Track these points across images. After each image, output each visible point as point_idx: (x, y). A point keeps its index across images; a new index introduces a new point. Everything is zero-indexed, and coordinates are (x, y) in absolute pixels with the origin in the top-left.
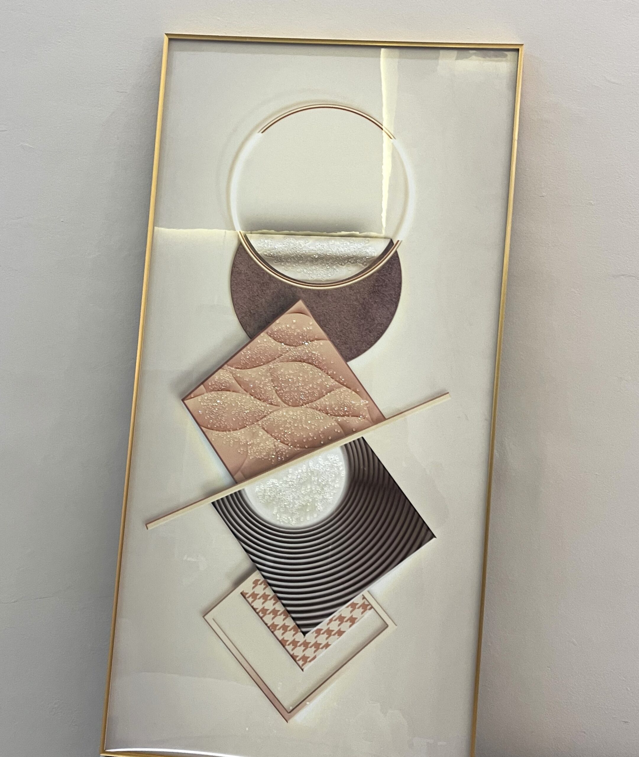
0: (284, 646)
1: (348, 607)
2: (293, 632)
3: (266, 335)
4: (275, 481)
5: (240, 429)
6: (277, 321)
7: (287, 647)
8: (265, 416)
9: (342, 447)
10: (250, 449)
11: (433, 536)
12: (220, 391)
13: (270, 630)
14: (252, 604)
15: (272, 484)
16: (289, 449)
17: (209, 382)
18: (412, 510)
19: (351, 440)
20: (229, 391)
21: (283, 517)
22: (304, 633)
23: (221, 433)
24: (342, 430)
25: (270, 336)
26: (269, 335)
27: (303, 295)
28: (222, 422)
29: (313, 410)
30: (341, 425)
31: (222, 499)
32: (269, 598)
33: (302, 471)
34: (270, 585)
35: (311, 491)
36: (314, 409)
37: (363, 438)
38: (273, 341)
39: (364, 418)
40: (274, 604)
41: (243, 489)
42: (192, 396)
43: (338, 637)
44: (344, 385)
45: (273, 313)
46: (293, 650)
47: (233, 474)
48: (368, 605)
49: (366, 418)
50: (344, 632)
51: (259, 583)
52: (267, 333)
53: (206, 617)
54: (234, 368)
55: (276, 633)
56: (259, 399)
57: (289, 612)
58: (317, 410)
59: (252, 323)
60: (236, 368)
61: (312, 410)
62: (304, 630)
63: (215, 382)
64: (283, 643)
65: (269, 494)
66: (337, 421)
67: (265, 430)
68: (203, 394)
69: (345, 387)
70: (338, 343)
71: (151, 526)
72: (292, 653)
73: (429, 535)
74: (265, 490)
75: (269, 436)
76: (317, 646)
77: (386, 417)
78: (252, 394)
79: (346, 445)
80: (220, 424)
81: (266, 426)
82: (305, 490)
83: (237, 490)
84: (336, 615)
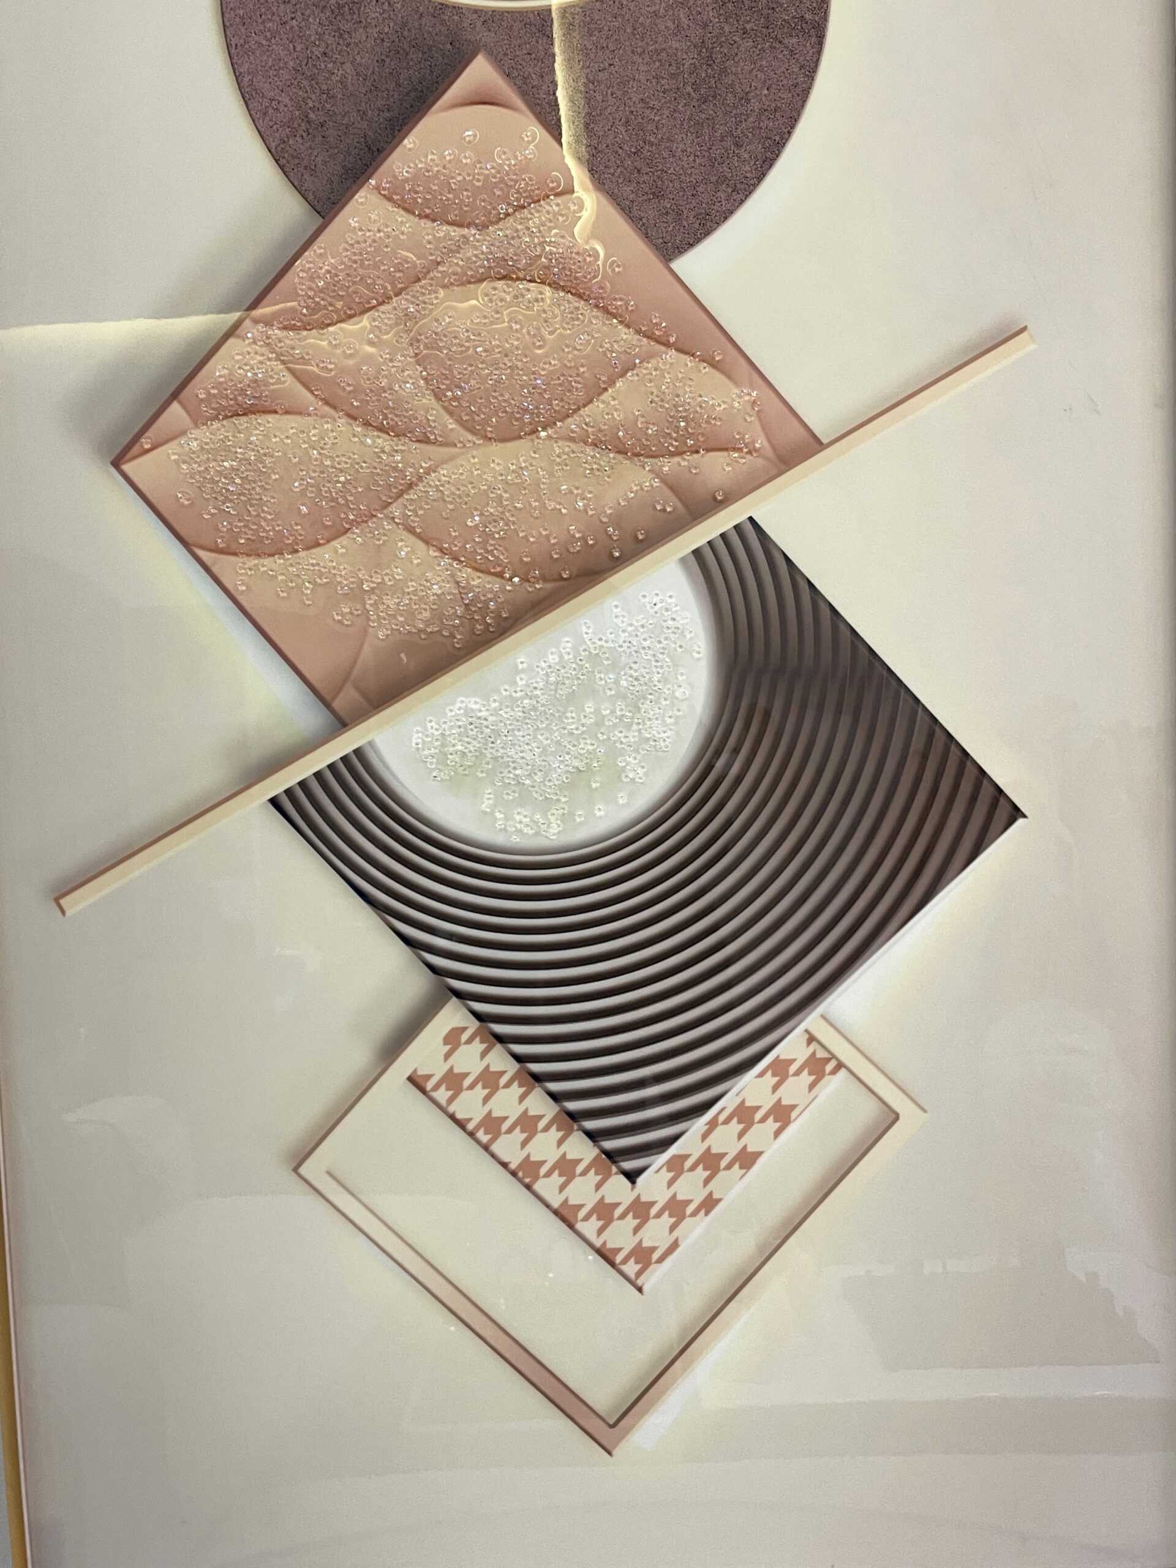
0: (571, 1226)
1: (761, 1075)
2: (593, 1178)
3: (374, 198)
4: (474, 703)
5: (328, 541)
6: (408, 142)
7: (579, 1226)
8: (411, 486)
9: (683, 560)
10: (375, 604)
11: (1016, 813)
12: (239, 415)
13: (520, 1181)
14: (451, 1109)
15: (466, 714)
16: (508, 588)
17: (199, 388)
18: (940, 740)
19: (714, 534)
20: (276, 412)
21: (518, 818)
22: (632, 1176)
23: (268, 561)
24: (679, 505)
25: (389, 199)
26: (384, 196)
27: (486, 36)
28: (263, 523)
29: (573, 446)
30: (671, 485)
31: (302, 784)
32: (503, 1081)
33: (561, 657)
34: (500, 1039)
35: (599, 723)
36: (572, 440)
37: (751, 519)
38: (401, 216)
39: (750, 453)
40: (522, 1098)
41: (371, 743)
42: (147, 446)
43: (744, 1171)
44: (667, 345)
45: (387, 114)
46: (600, 1231)
47: (328, 698)
48: (828, 1060)
49: (756, 450)
50: (759, 1154)
51: (465, 1037)
52: (377, 188)
53: (303, 1170)
54: (279, 329)
55: (537, 1187)
56: (381, 429)
57: (574, 1116)
58: (586, 443)
59: (319, 159)
60: (285, 328)
61: (568, 446)
62: (628, 1165)
63: (218, 385)
64: (565, 1216)
65: (459, 747)
66: (657, 473)
67: (419, 536)
68: (183, 433)
69: (671, 355)
70: (631, 197)
71: (75, 904)
72: (598, 1243)
73: (1002, 812)
74: (443, 735)
75: (433, 553)
76: (676, 1209)
77: (825, 441)
78: (354, 412)
79: (697, 553)
80: (257, 531)
81: (417, 519)
82: (579, 720)
83: (348, 750)
84: (728, 1103)
